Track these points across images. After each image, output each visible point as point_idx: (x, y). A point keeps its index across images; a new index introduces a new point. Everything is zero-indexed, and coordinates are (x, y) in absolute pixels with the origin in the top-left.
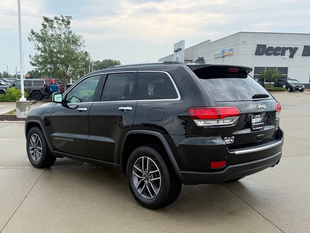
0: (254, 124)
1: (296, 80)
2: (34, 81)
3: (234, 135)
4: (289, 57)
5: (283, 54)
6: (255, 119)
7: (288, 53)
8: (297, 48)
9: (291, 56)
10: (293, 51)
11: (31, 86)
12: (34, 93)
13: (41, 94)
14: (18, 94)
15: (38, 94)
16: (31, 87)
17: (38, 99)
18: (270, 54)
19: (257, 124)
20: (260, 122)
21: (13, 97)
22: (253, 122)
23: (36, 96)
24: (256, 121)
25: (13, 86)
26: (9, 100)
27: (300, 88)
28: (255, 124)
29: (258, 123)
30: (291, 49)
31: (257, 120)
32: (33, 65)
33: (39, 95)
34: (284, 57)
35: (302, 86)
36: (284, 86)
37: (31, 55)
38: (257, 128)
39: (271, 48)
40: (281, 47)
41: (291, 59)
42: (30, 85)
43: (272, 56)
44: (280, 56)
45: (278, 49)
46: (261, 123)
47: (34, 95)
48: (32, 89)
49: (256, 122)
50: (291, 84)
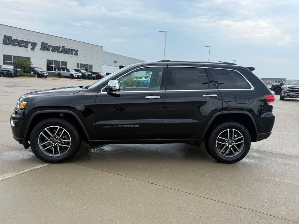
1: (41, 69)
4: (31, 49)
5: (26, 47)
7: (30, 46)
8: (37, 43)
9: (33, 49)
10: (34, 45)
18: (16, 45)
27: (45, 75)
30: (31, 43)
34: (27, 49)
35: (46, 74)
36: (32, 73)
39: (16, 40)
40: (25, 40)
41: (32, 51)
43: (17, 47)
44: (23, 48)
45: (22, 41)
50: (38, 72)
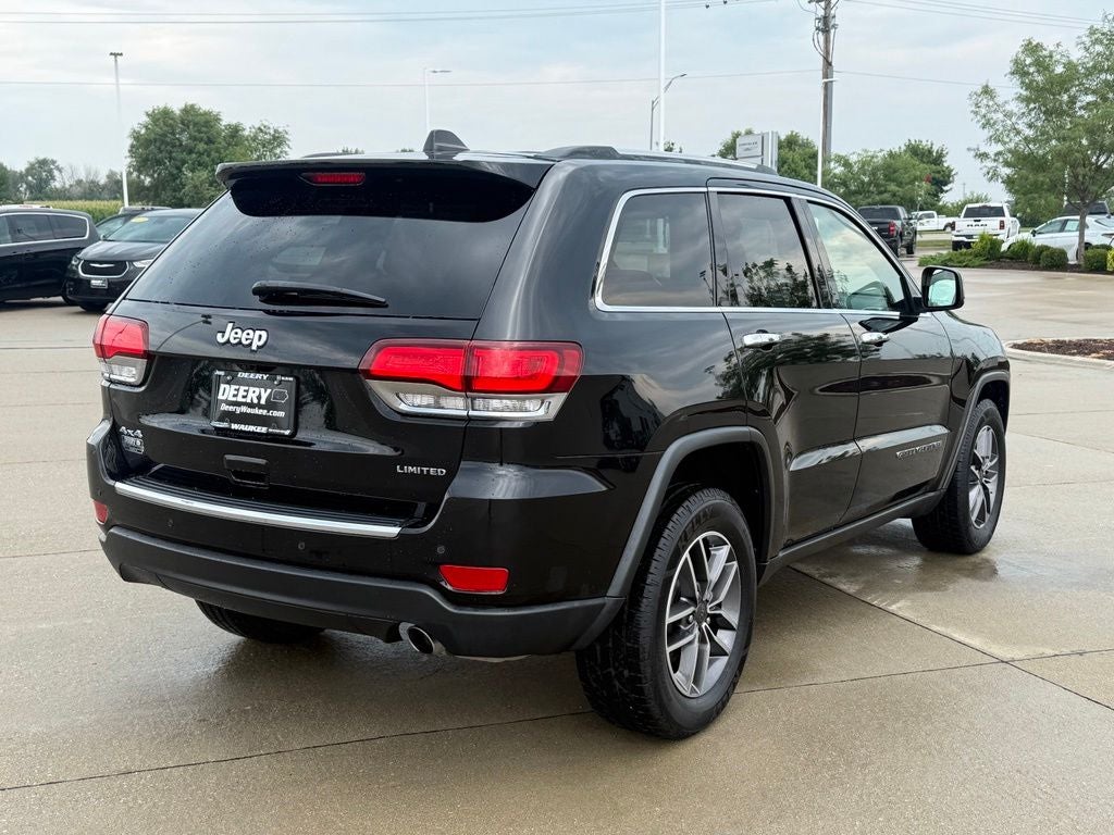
0: (224, 407)
6: (234, 387)
19: (244, 409)
20: (260, 406)
22: (220, 397)
24: (235, 396)
28: (231, 408)
29: (251, 405)
31: (242, 393)
38: (235, 426)
46: (264, 412)
49: (240, 399)
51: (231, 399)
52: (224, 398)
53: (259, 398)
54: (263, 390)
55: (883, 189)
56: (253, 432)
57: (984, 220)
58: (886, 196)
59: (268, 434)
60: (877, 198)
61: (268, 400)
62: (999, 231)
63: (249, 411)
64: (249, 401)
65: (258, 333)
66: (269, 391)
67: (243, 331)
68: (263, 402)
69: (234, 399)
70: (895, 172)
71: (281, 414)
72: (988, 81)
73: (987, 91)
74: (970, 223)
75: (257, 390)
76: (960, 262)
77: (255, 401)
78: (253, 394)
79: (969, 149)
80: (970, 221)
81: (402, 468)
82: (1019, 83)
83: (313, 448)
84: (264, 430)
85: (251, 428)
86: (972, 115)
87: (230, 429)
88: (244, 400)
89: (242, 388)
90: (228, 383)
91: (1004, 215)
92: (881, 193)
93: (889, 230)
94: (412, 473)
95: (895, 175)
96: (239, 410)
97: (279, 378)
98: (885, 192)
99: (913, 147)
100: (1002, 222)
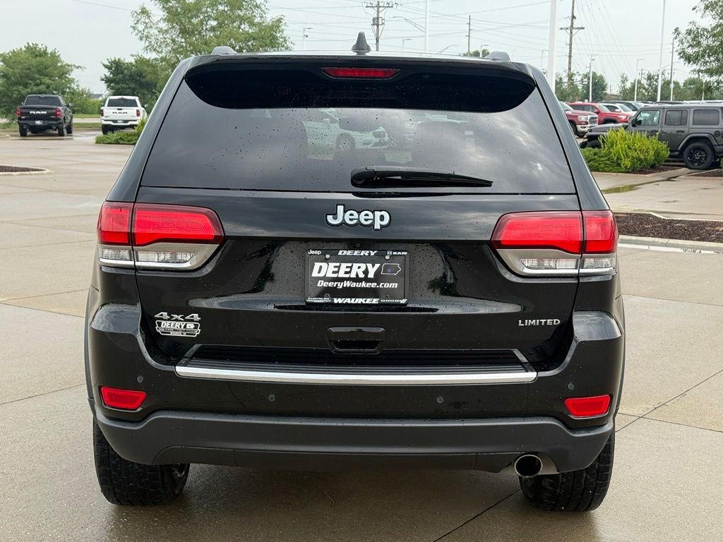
0: (322, 284)
2: (698, 111)
3: (196, 310)
6: (332, 265)
11: (685, 124)
12: (691, 146)
13: (713, 150)
14: (629, 148)
15: (703, 150)
16: (683, 129)
17: (701, 166)
19: (347, 284)
20: (367, 280)
21: (615, 159)
22: (320, 275)
23: (697, 156)
24: (336, 272)
25: (634, 126)
26: (602, 166)
28: (331, 284)
29: (357, 279)
31: (343, 269)
32: (688, 59)
33: (706, 154)
37: (680, 30)
38: (338, 301)
42: (683, 121)
46: (374, 285)
47: (691, 155)
48: (685, 133)
49: (341, 275)
51: (330, 275)
52: (322, 275)
53: (366, 272)
54: (370, 266)
55: (38, 81)
56: (362, 304)
57: (125, 109)
58: (42, 87)
59: (380, 304)
60: (35, 89)
61: (377, 273)
62: (136, 118)
63: (354, 285)
64: (353, 275)
65: (378, 214)
66: (377, 266)
67: (359, 213)
68: (371, 275)
69: (335, 275)
70: (46, 68)
71: (395, 285)
72: (144, 3)
73: (144, 12)
74: (114, 111)
75: (363, 266)
76: (129, 141)
77: (361, 275)
78: (358, 270)
79: (132, 55)
80: (115, 109)
81: (523, 322)
82: (161, 7)
83: (438, 312)
84: (375, 301)
85: (359, 301)
86: (132, 29)
87: (333, 304)
88: (347, 276)
89: (344, 266)
90: (326, 261)
91: (137, 106)
92: (37, 85)
93: (56, 115)
94: (532, 325)
95: (47, 71)
96: (340, 286)
97: (390, 253)
98: (41, 84)
99: (32, 48)
100: (138, 111)
